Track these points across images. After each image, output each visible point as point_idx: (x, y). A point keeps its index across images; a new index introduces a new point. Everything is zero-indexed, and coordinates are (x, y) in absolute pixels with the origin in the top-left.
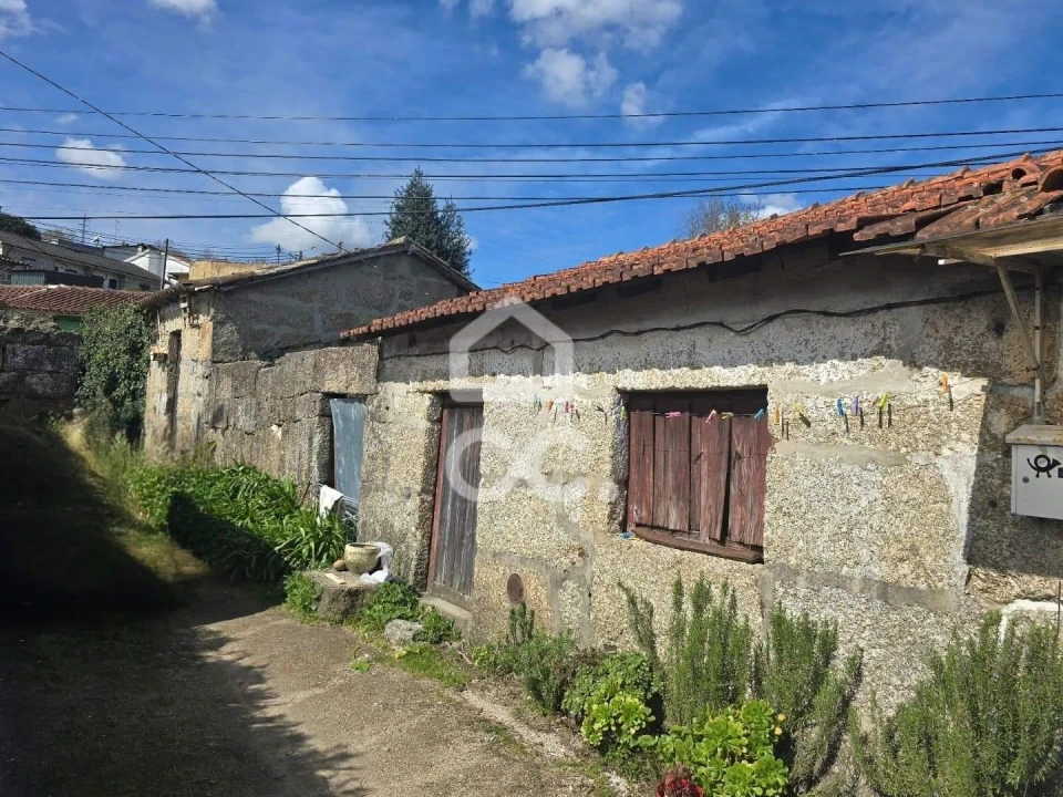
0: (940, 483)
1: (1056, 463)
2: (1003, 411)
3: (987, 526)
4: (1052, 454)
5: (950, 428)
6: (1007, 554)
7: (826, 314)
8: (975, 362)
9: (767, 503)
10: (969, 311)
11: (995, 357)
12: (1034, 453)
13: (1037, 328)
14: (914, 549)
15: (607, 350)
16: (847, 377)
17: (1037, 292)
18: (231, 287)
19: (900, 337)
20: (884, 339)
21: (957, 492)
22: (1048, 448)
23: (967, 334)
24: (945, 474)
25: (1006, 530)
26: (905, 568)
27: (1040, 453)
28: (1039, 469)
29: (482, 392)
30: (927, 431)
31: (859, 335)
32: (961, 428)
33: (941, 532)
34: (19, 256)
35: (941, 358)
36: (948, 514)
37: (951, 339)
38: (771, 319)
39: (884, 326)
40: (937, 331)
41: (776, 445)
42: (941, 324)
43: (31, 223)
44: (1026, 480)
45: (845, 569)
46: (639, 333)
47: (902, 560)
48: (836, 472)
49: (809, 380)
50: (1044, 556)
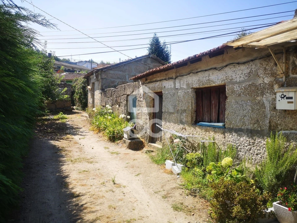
0: (263, 104)
1: (285, 96)
2: (277, 84)
3: (274, 113)
4: (285, 94)
5: (265, 90)
6: (277, 120)
7: (238, 63)
8: (271, 73)
9: (226, 113)
10: (270, 60)
11: (275, 71)
12: (281, 94)
13: (284, 63)
14: (258, 121)
15: (190, 77)
16: (243, 79)
17: (284, 54)
18: (105, 70)
19: (255, 68)
20: (251, 69)
21: (267, 106)
22: (284, 92)
23: (269, 66)
24: (264, 101)
25: (278, 114)
26: (256, 125)
27: (282, 94)
28: (282, 98)
29: (162, 92)
30: (260, 91)
31: (246, 68)
32: (268, 90)
33: (263, 116)
34: (57, 66)
35: (264, 72)
36: (265, 111)
37: (266, 68)
38: (226, 66)
39: (251, 66)
40: (263, 66)
41: (228, 98)
42: (264, 64)
43: (59, 57)
44: (279, 101)
45: (243, 127)
46: (197, 72)
47: (255, 124)
48: (241, 103)
49: (235, 81)
50: (286, 119)
